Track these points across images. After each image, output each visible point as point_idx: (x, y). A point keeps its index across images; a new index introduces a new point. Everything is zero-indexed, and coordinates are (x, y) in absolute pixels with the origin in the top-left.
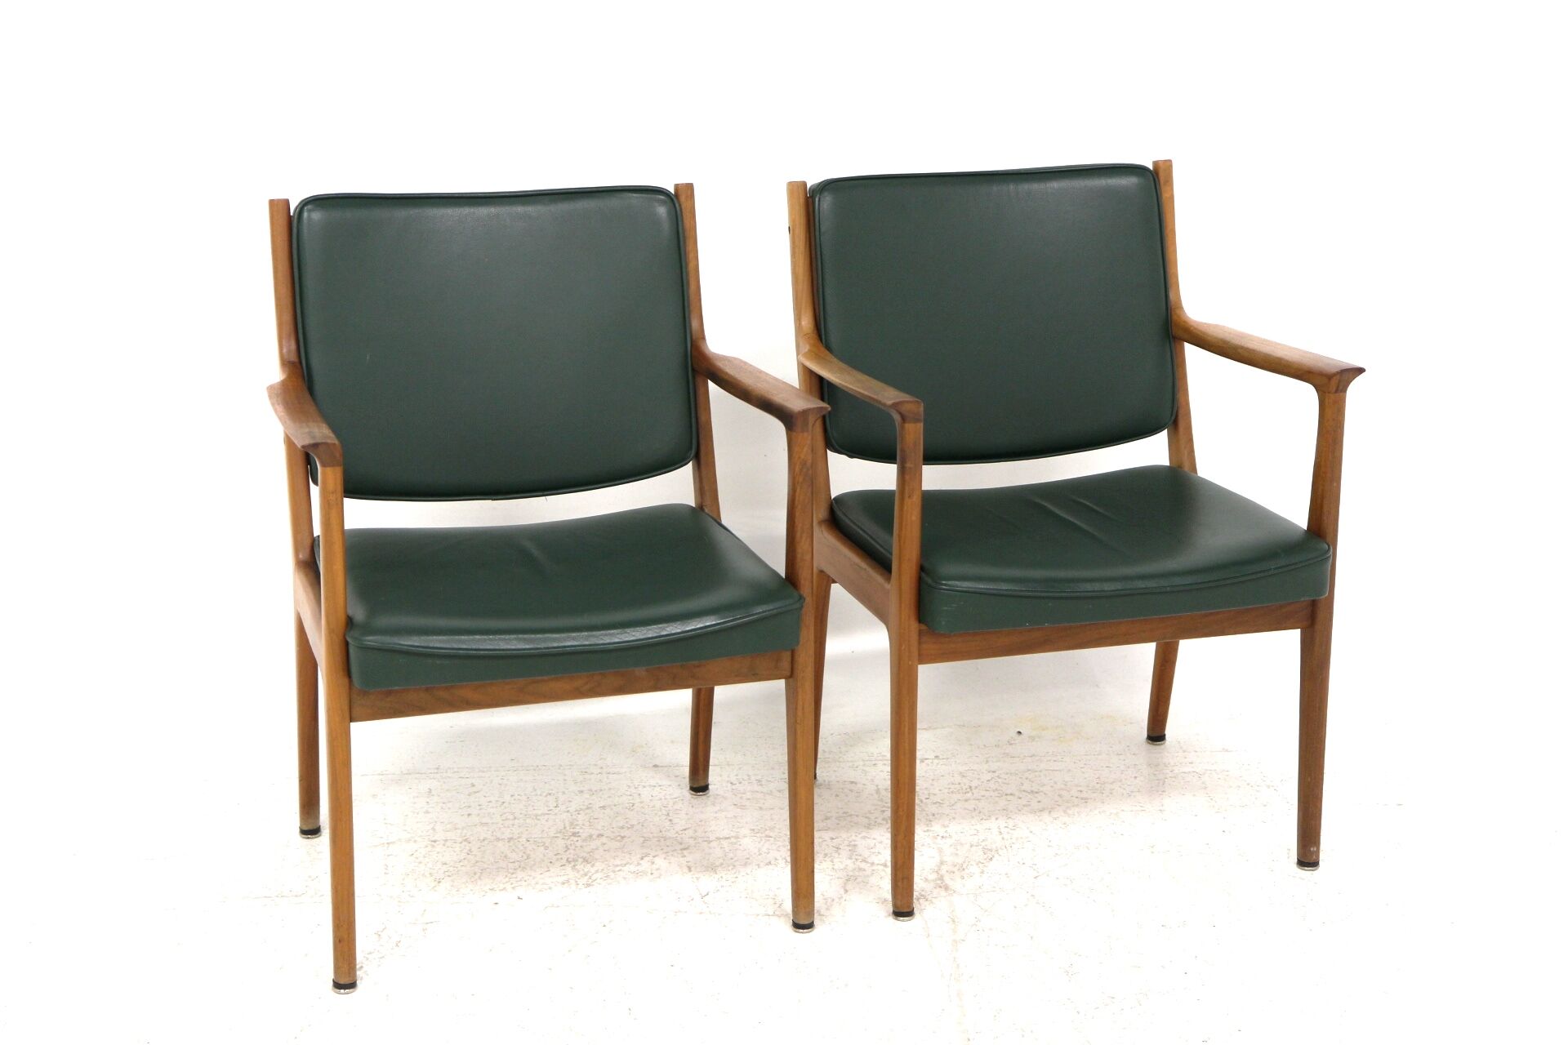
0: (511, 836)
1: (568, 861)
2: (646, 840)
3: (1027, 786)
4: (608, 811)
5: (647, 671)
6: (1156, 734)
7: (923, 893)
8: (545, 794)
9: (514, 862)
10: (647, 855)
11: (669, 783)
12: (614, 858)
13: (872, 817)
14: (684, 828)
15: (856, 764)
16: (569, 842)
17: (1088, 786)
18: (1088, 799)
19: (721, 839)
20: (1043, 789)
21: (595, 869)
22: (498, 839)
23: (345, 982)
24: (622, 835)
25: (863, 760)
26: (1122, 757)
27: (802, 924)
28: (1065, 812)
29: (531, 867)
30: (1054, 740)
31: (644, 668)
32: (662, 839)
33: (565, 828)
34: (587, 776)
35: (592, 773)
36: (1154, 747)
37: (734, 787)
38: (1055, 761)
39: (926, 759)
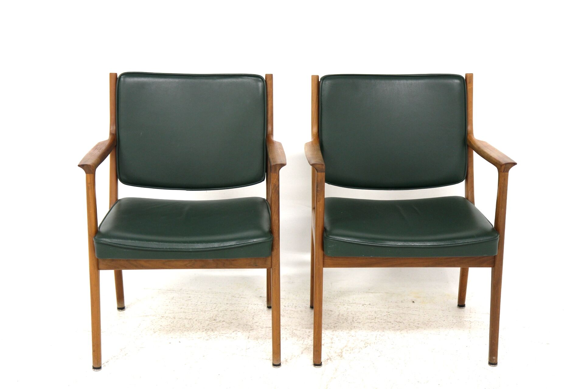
0: (191, 318)
1: (206, 330)
2: (239, 324)
3: (398, 320)
4: (233, 312)
5: (213, 260)
6: (461, 304)
7: (331, 357)
8: (213, 303)
9: (186, 328)
10: (236, 331)
11: (261, 304)
12: (223, 330)
13: (330, 325)
14: (256, 322)
15: (337, 304)
16: (211, 322)
17: (423, 322)
18: (419, 327)
19: (267, 327)
20: (404, 321)
21: (214, 334)
22: (186, 319)
23: (97, 367)
24: (232, 322)
25: (340, 303)
26: (443, 312)
27: (277, 364)
28: (407, 331)
29: (191, 331)
30: (420, 302)
31: (212, 259)
32: (245, 325)
33: (213, 317)
34: (233, 298)
35: (236, 297)
36: (459, 309)
37: (285, 308)
38: (416, 311)
39: (365, 305)
